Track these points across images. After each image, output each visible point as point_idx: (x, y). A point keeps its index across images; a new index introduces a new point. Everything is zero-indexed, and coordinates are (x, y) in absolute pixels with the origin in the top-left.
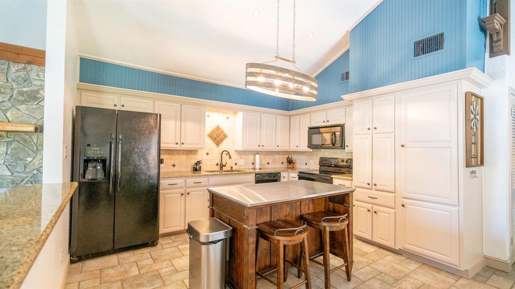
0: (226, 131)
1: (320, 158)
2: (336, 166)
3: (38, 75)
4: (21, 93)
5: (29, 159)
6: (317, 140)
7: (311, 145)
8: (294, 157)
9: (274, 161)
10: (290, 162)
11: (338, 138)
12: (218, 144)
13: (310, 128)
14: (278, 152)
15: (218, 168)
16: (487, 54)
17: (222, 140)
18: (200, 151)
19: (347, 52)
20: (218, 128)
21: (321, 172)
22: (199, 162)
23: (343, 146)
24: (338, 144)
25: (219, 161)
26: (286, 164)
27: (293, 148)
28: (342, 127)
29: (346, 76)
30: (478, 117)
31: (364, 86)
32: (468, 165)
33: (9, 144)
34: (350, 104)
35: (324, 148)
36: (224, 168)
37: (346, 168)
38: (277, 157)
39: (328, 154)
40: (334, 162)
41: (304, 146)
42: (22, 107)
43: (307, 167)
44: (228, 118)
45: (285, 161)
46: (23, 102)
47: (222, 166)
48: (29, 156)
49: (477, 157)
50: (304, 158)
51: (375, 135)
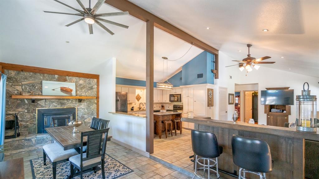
0: (141, 96)
1: (174, 105)
2: (179, 108)
3: (93, 82)
4: (89, 87)
5: (91, 107)
6: (172, 99)
7: (170, 101)
8: (164, 105)
9: (157, 106)
10: (163, 107)
11: (179, 99)
12: (138, 101)
13: (170, 95)
14: (158, 103)
15: (139, 109)
16: (214, 78)
17: (139, 99)
18: (133, 103)
19: (181, 71)
20: (138, 95)
21: (174, 109)
22: (133, 107)
23: (181, 101)
24: (179, 100)
25: (139, 107)
26: (161, 108)
27: (164, 101)
28: (180, 95)
29: (181, 79)
30: (212, 94)
31: (186, 84)
32: (208, 106)
33: (87, 102)
34: (182, 88)
35: (175, 102)
36: (141, 109)
37: (181, 108)
38: (158, 105)
39: (176, 103)
40: (178, 106)
41: (168, 101)
42: (89, 91)
43: (169, 108)
44: (141, 91)
45: (161, 106)
46: (90, 90)
47: (140, 108)
48: (91, 106)
49: (211, 104)
50: (167, 105)
51: (189, 98)
